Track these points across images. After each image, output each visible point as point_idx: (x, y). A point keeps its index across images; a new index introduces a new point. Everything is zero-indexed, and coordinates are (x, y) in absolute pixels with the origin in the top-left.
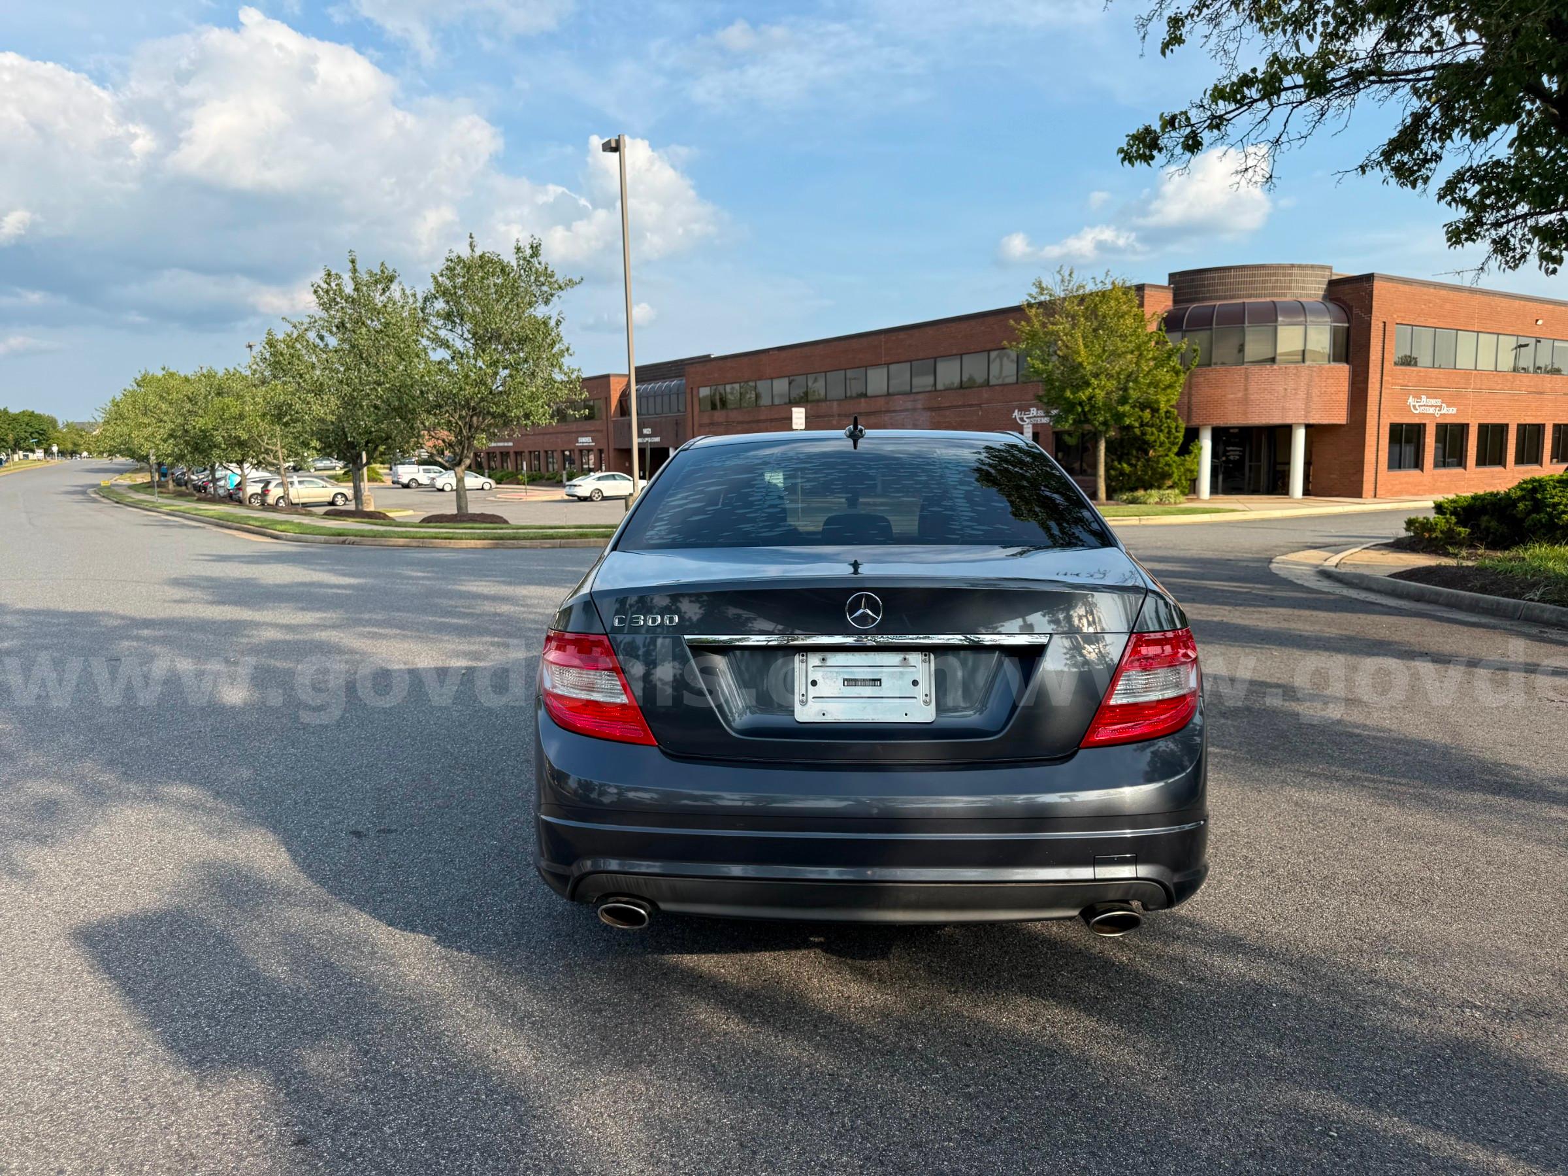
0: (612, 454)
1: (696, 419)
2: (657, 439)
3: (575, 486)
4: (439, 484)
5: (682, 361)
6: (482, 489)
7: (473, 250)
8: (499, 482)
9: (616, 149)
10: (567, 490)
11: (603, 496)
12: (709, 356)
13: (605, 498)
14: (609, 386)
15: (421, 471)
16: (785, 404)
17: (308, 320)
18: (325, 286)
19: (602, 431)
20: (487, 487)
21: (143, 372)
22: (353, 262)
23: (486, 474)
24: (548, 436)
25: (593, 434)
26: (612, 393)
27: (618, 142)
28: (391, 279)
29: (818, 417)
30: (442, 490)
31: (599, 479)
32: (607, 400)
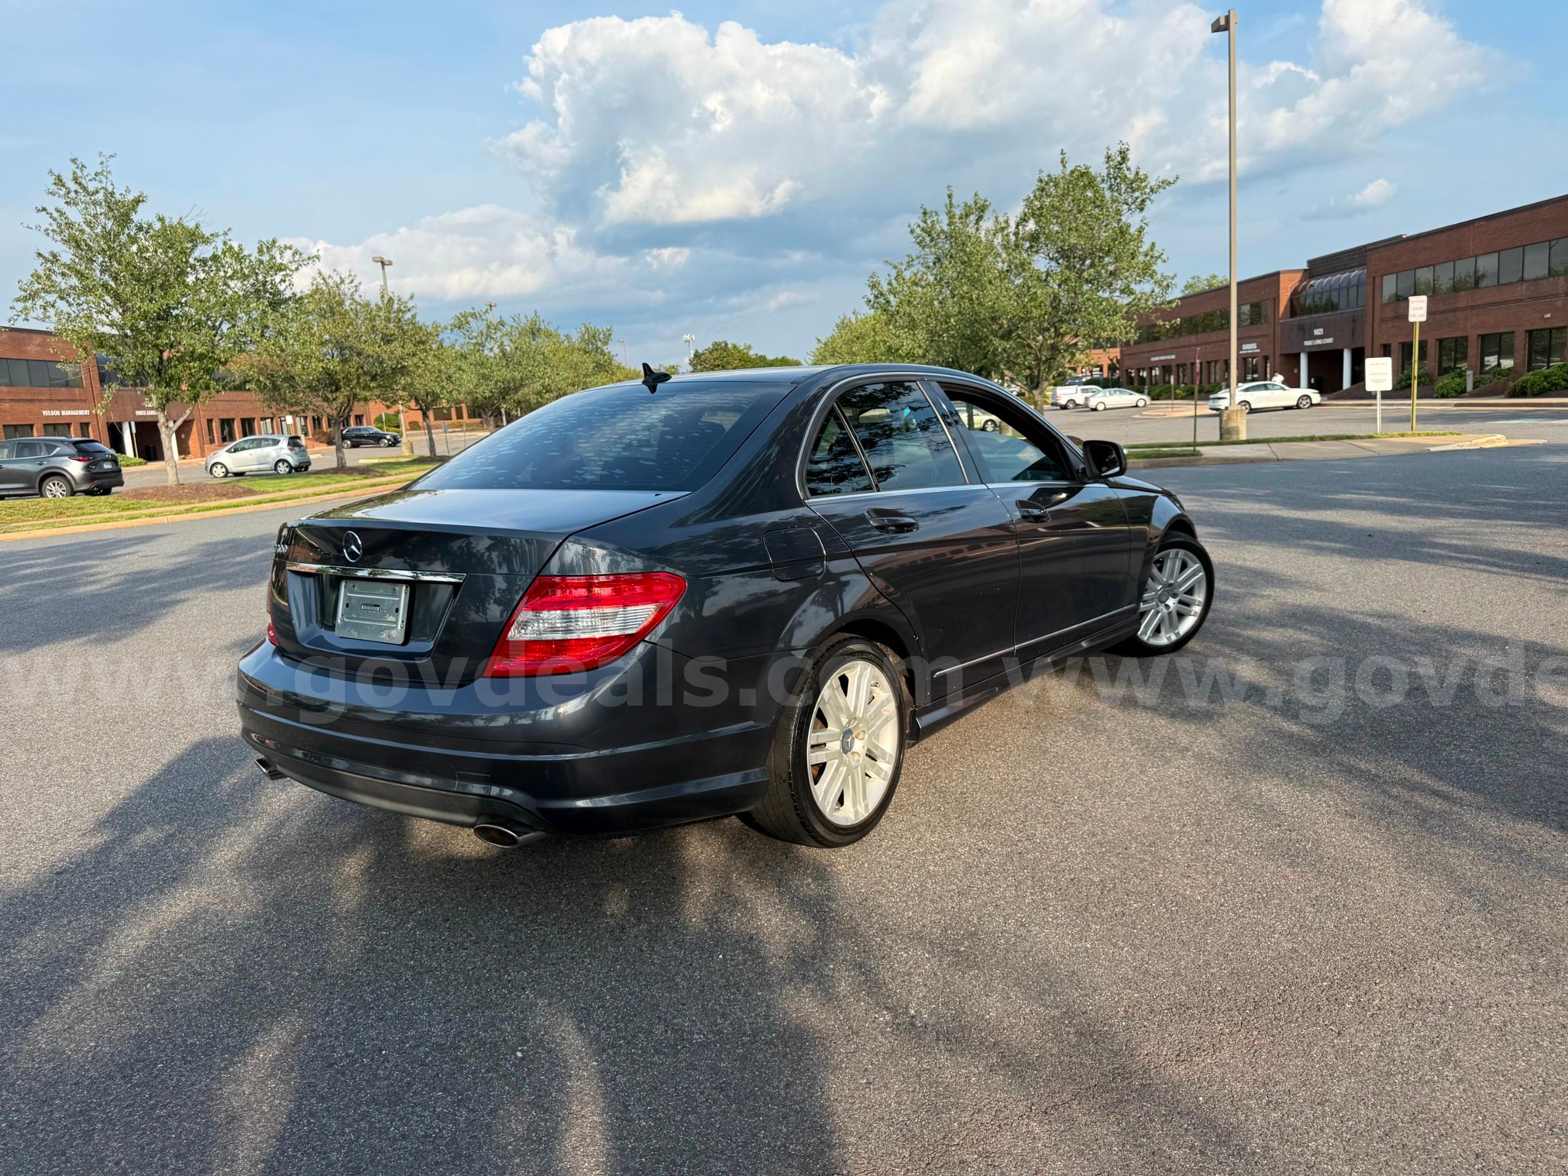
0: (1278, 360)
1: (1377, 313)
2: (1330, 340)
3: (1219, 398)
4: (1092, 404)
5: (1365, 247)
6: (1137, 406)
7: (1064, 166)
8: (1155, 398)
9: (1226, 28)
10: (1210, 403)
11: (1251, 409)
12: (1400, 236)
13: (1253, 411)
14: (1279, 284)
15: (1079, 391)
16: (1494, 286)
17: (907, 259)
18: (922, 225)
19: (1268, 336)
20: (1141, 404)
21: (842, 317)
22: (950, 196)
23: (1146, 391)
24: (1211, 346)
25: (1259, 340)
26: (1281, 292)
27: (1227, 18)
28: (982, 209)
29: (1539, 298)
30: (1095, 410)
31: (1247, 390)
32: (1276, 300)
